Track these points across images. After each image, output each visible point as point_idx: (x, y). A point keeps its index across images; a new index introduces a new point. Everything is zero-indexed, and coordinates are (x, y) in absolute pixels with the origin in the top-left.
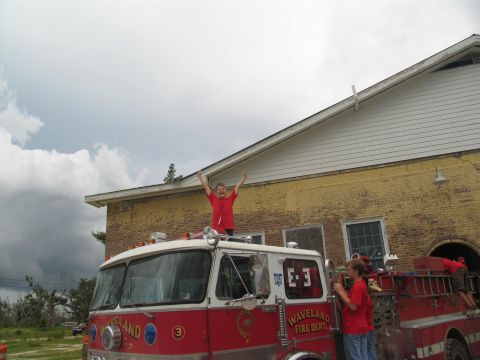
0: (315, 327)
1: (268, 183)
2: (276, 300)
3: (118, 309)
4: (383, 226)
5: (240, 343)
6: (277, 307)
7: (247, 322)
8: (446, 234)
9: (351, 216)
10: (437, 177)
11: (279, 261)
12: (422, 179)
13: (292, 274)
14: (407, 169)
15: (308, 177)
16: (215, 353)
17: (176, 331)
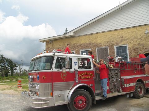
0: (88, 77)
1: (92, 34)
2: (75, 70)
3: (33, 71)
4: (127, 47)
5: (62, 81)
6: (75, 72)
7: (64, 75)
8: (147, 50)
9: (117, 44)
10: (146, 31)
11: (76, 59)
12: (141, 32)
13: (81, 62)
14: (136, 29)
15: (104, 32)
16: (54, 83)
17: (43, 77)
